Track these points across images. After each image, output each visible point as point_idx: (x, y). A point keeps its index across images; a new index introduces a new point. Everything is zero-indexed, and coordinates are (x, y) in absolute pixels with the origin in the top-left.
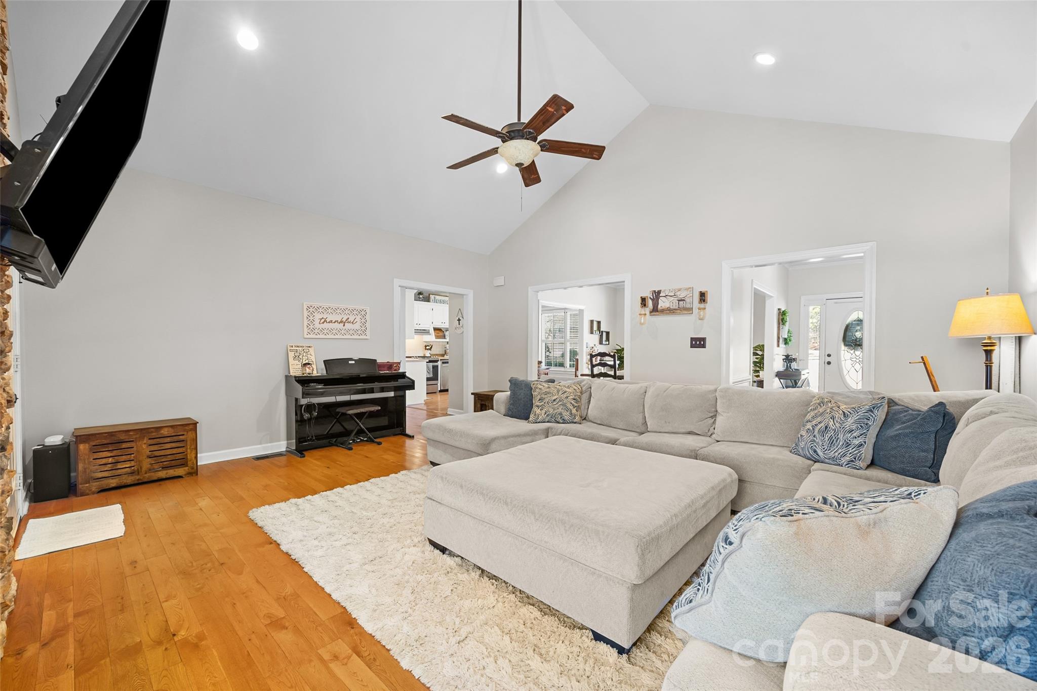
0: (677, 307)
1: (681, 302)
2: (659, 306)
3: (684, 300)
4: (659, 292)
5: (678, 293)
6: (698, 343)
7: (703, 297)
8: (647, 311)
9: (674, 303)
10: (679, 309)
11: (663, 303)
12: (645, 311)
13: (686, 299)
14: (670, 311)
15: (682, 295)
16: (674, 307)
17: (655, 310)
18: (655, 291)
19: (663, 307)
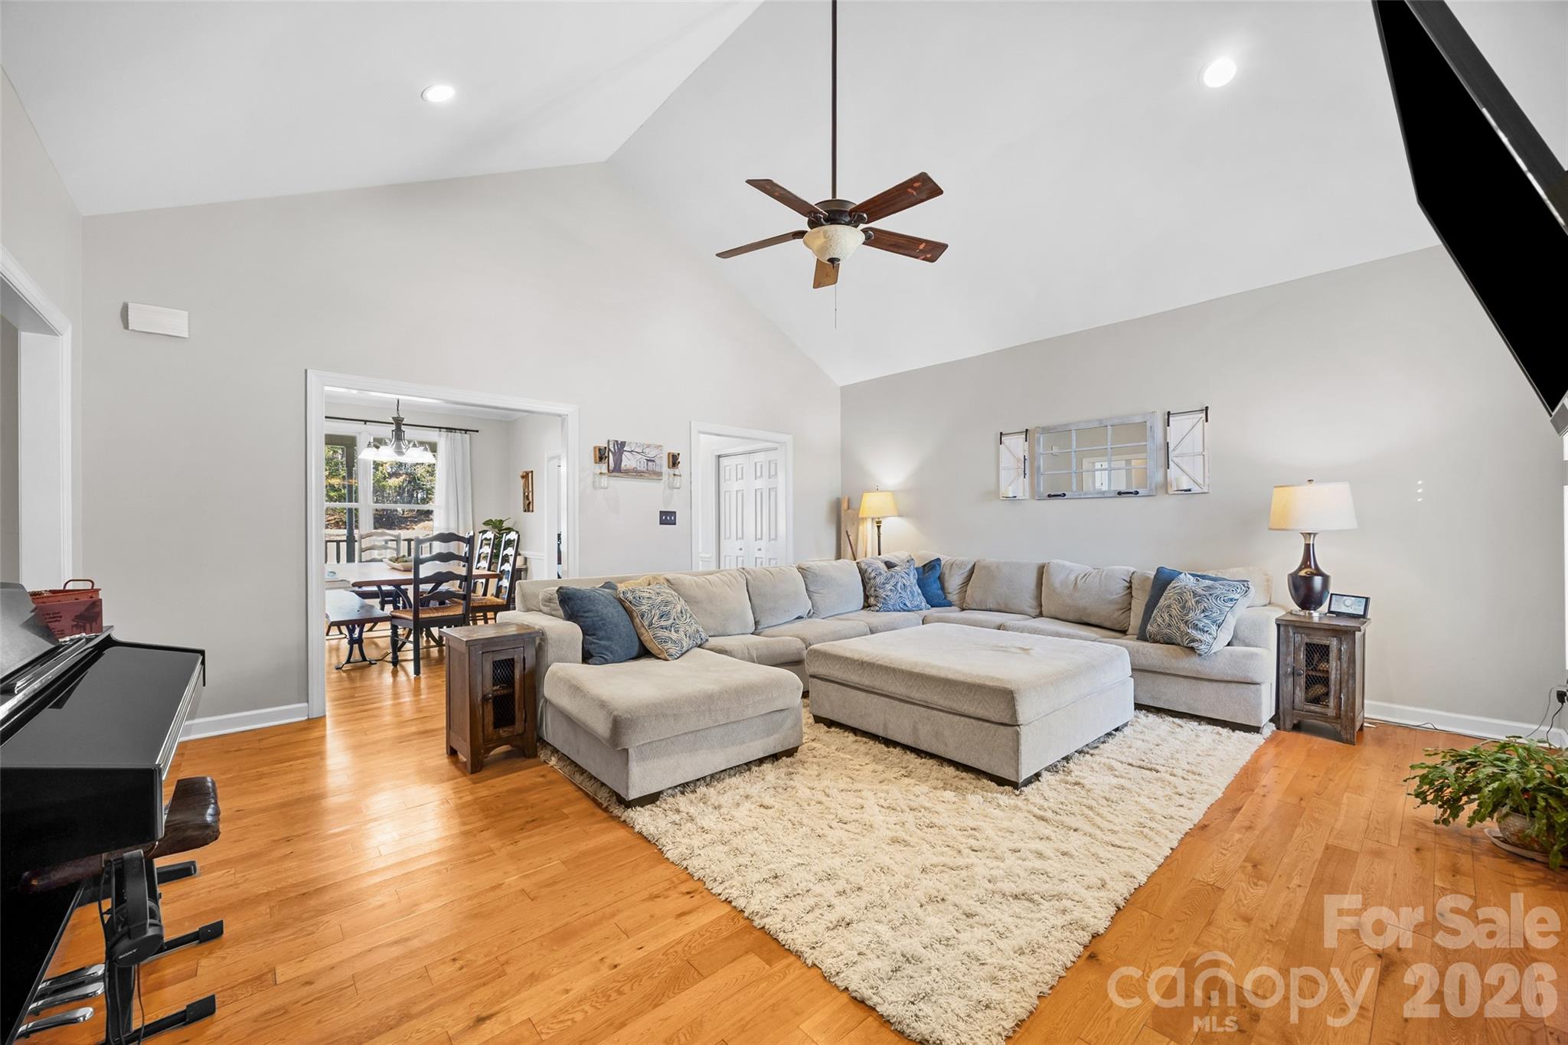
0: (645, 469)
1: (650, 463)
2: (623, 465)
3: (654, 461)
4: (623, 444)
5: (647, 450)
6: (667, 518)
7: (674, 461)
8: (604, 468)
9: (642, 463)
10: (647, 471)
11: (628, 461)
12: (601, 469)
13: (656, 459)
14: (636, 473)
15: (651, 454)
16: (642, 469)
17: (617, 470)
18: (617, 441)
19: (628, 467)
